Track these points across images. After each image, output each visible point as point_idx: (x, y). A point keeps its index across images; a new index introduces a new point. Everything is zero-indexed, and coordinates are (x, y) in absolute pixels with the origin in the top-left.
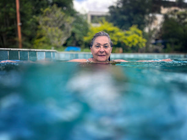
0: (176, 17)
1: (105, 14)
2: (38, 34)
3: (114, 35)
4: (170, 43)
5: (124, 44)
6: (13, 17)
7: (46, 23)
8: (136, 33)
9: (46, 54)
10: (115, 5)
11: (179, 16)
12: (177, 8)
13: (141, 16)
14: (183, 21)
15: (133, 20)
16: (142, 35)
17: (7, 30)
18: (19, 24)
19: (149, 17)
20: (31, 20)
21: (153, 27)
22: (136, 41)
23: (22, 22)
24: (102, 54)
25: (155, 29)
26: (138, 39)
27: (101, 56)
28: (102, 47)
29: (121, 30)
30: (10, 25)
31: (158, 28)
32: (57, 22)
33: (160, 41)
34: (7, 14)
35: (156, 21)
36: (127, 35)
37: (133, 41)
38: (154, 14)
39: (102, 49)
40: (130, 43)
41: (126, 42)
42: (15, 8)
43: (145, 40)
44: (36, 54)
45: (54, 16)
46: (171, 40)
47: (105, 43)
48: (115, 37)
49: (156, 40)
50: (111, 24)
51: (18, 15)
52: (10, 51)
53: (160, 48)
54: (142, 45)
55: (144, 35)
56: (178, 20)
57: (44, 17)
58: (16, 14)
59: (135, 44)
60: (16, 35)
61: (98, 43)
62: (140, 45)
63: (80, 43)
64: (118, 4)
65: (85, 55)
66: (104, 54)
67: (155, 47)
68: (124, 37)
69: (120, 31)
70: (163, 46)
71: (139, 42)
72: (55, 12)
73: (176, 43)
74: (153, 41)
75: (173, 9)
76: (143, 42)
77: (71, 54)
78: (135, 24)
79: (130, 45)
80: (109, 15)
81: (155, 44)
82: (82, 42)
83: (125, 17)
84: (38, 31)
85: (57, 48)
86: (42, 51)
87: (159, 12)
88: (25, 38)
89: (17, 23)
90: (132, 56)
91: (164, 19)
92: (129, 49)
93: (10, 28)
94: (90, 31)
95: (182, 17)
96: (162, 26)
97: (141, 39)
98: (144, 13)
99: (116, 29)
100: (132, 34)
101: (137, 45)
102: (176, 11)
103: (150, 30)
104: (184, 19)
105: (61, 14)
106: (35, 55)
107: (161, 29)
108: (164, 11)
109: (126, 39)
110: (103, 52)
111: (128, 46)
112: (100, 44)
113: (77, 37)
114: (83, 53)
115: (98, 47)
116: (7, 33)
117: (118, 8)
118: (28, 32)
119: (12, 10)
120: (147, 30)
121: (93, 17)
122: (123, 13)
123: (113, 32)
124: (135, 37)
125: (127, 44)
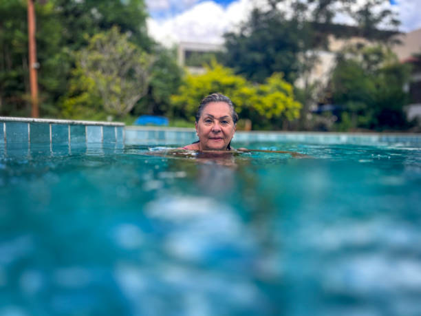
0: (360, 58)
1: (215, 49)
2: (73, 88)
3: (236, 93)
4: (348, 111)
5: (257, 112)
6: (20, 50)
7: (95, 65)
8: (280, 89)
9: (104, 131)
10: (237, 31)
11: (366, 57)
12: (362, 41)
13: (290, 55)
14: (374, 68)
15: (273, 62)
16: (292, 95)
17: (7, 78)
18: (34, 64)
19: (306, 58)
20: (58, 56)
21: (313, 77)
22: (281, 107)
23: (39, 60)
24: (217, 136)
25: (317, 83)
26: (284, 102)
27: (215, 139)
28: (217, 121)
29: (249, 82)
30: (13, 67)
31: (325, 80)
32: (120, 63)
33: (328, 107)
34: (8, 43)
35: (318, 67)
36: (261, 93)
37: (275, 106)
38: (315, 52)
39: (217, 126)
40: (267, 110)
41: (259, 107)
42: (26, 31)
43: (298, 105)
44: (85, 132)
45: (113, 50)
46: (352, 105)
47: (223, 115)
48: (236, 96)
49: (321, 105)
50: (229, 70)
51: (33, 47)
52: (33, 123)
53: (329, 121)
54: (293, 115)
55: (297, 95)
56: (365, 65)
57: (90, 51)
58: (27, 44)
59: (278, 113)
60: (25, 90)
61: (209, 115)
62: (288, 115)
63: (163, 108)
64: (243, 29)
65: (178, 133)
66: (221, 135)
67: (319, 119)
68: (256, 98)
69: (246, 85)
70: (334, 118)
71: (287, 109)
72: (115, 43)
73: (361, 113)
74: (314, 107)
75: (354, 41)
76: (295, 108)
77: (150, 132)
78: (278, 71)
79: (269, 115)
80: (224, 50)
81: (319, 113)
82: (167, 105)
83: (258, 57)
84: (72, 81)
85: (117, 117)
86: (97, 125)
87: (326, 48)
88: (45, 96)
89: (28, 63)
90: (273, 137)
91: (336, 61)
92: (265, 121)
93: (13, 74)
94: (184, 84)
95: (374, 58)
96: (331, 76)
97: (290, 102)
98: (295, 49)
99: (240, 80)
100: (273, 92)
101: (283, 115)
102: (360, 46)
103: (307, 85)
104: (376, 62)
105: (129, 48)
106: (83, 133)
107: (329, 82)
108: (336, 45)
109: (259, 102)
110: (219, 131)
111: (264, 117)
112: (213, 116)
113: (157, 94)
114: (175, 129)
115: (209, 121)
116: (7, 84)
117: (242, 36)
118: (53, 83)
119: (19, 34)
120: (300, 84)
121: (188, 54)
122: (253, 48)
123: (232, 86)
124: (277, 98)
125: (262, 112)
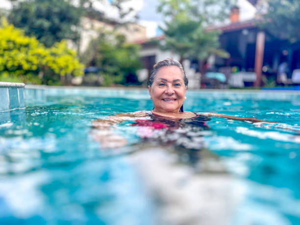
3: (31, 52)
8: (68, 53)
9: (9, 93)
16: (77, 58)
36: (54, 55)
37: (67, 67)
40: (61, 69)
41: (54, 66)
48: (32, 55)
54: (79, 74)
61: (162, 79)
62: (76, 74)
66: (174, 96)
68: (50, 58)
71: (75, 69)
73: (115, 74)
83: (46, 24)
86: (5, 87)
97: (77, 64)
99: (33, 41)
100: (63, 54)
101: (72, 74)
110: (173, 94)
112: (166, 80)
122: (39, 16)
124: (68, 61)
125: (57, 71)
